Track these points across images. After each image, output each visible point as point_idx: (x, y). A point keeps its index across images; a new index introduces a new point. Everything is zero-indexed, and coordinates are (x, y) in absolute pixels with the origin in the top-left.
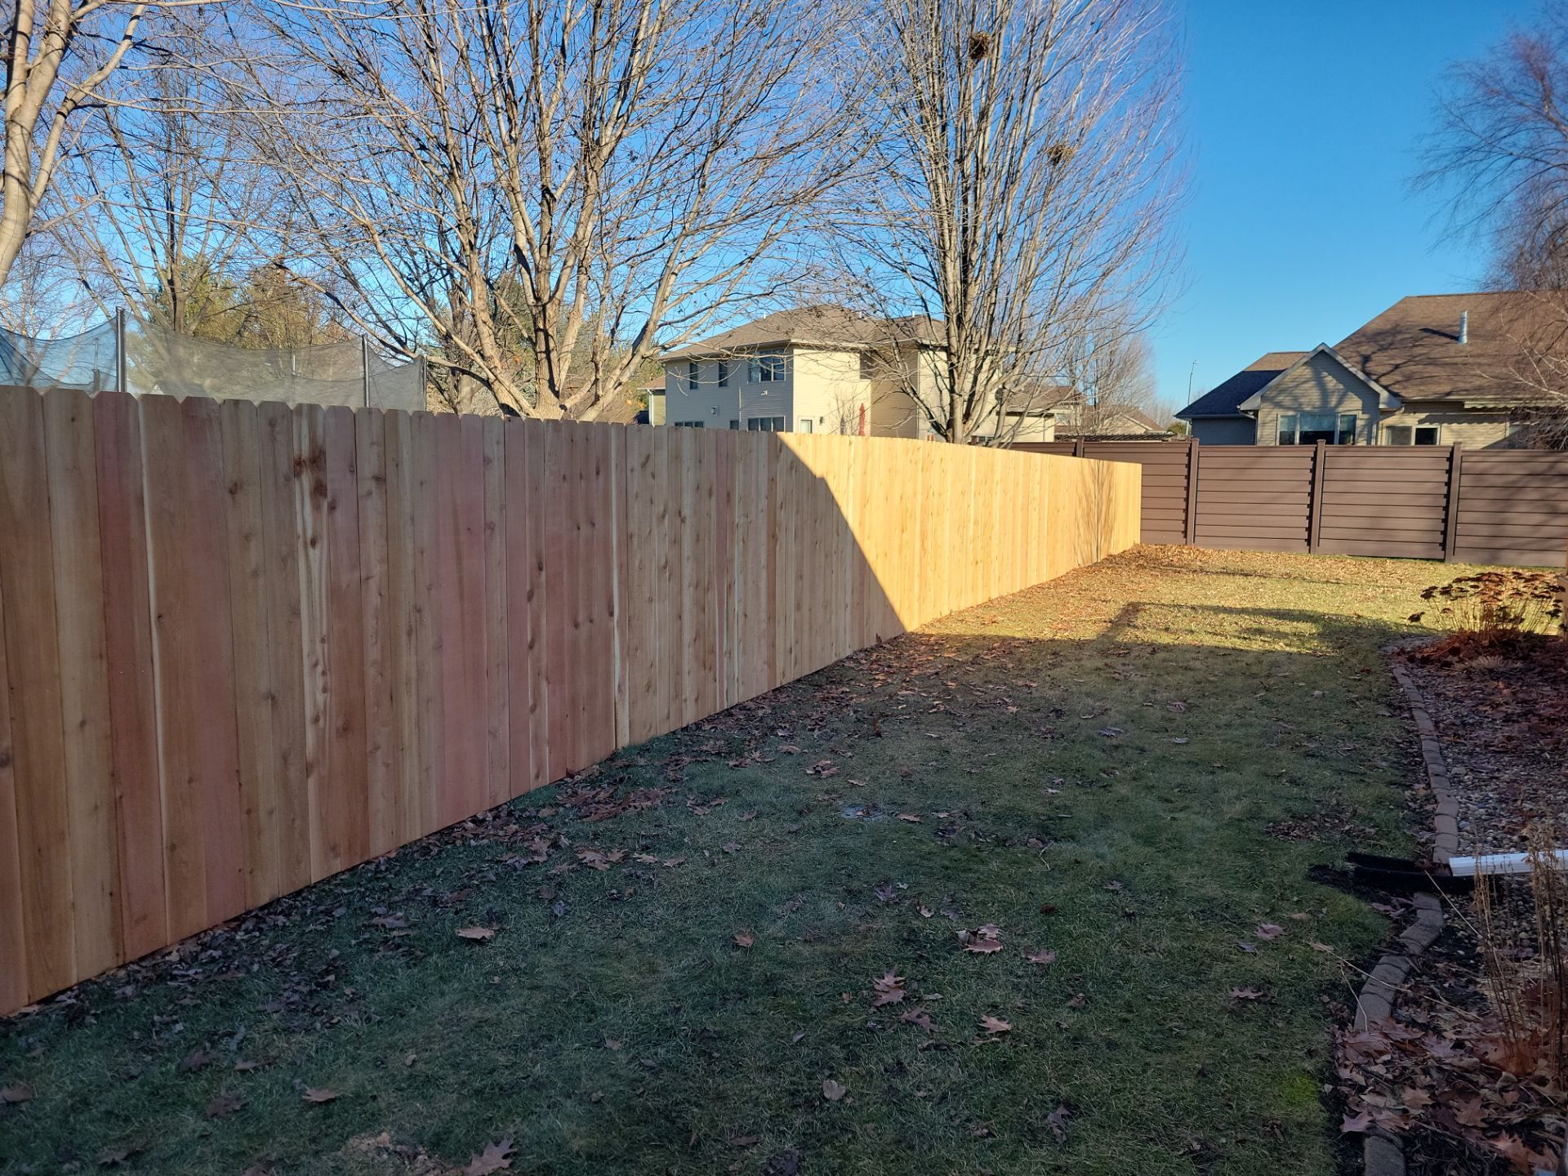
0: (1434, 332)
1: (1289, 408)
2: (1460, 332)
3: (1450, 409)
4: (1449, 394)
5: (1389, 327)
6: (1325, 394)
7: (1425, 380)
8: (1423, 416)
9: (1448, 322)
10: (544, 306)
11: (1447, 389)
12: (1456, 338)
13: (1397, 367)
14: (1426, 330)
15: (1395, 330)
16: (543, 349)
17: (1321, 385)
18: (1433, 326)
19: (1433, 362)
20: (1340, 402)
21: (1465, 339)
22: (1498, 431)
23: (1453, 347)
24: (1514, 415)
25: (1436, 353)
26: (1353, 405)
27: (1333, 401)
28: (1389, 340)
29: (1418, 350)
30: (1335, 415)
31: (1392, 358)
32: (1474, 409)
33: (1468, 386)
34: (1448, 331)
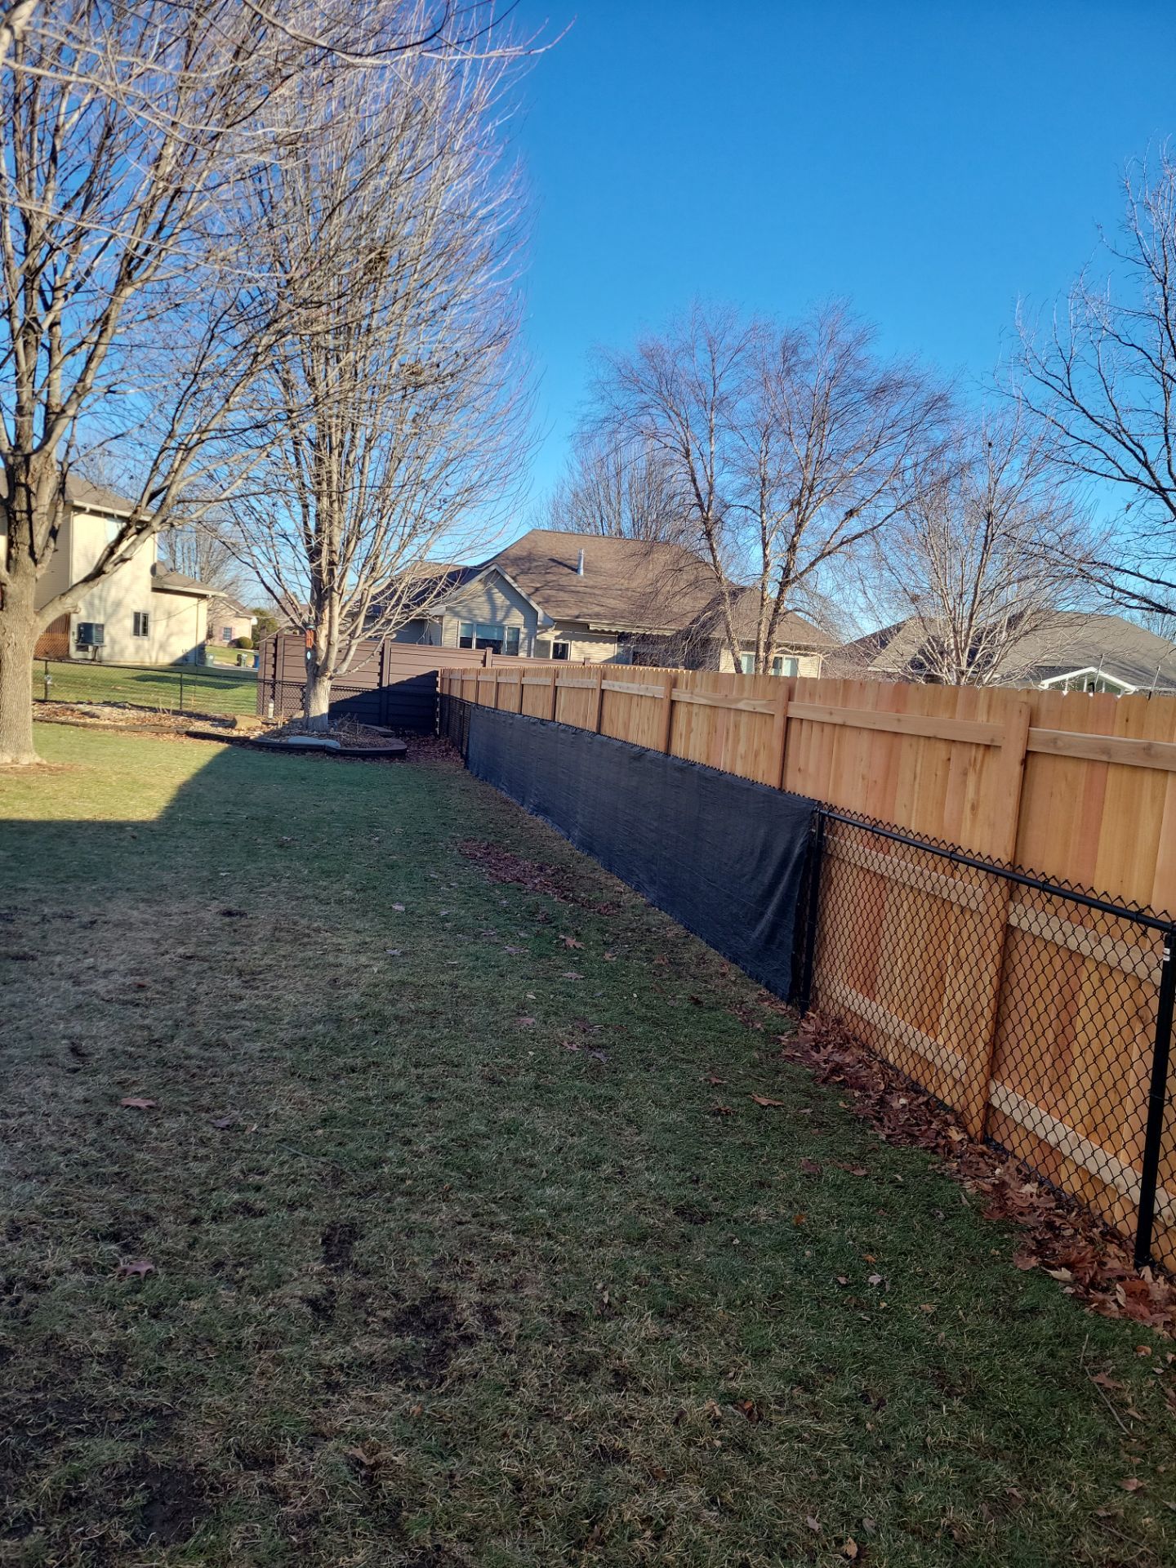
0: (560, 563)
1: (465, 618)
2: (579, 566)
3: (578, 629)
4: (577, 617)
5: (525, 554)
6: (494, 609)
7: (559, 603)
8: (558, 633)
9: (567, 556)
10: (27, 458)
11: (576, 613)
12: (576, 570)
13: (537, 589)
14: (553, 560)
15: (530, 558)
16: (25, 507)
17: (491, 599)
18: (557, 557)
19: (562, 588)
20: (506, 616)
21: (582, 572)
22: (608, 650)
23: (574, 578)
24: (622, 638)
25: (564, 581)
26: (517, 619)
27: (500, 615)
28: (527, 565)
29: (549, 577)
30: (503, 628)
31: (533, 581)
32: (596, 631)
33: (590, 612)
34: (568, 562)
